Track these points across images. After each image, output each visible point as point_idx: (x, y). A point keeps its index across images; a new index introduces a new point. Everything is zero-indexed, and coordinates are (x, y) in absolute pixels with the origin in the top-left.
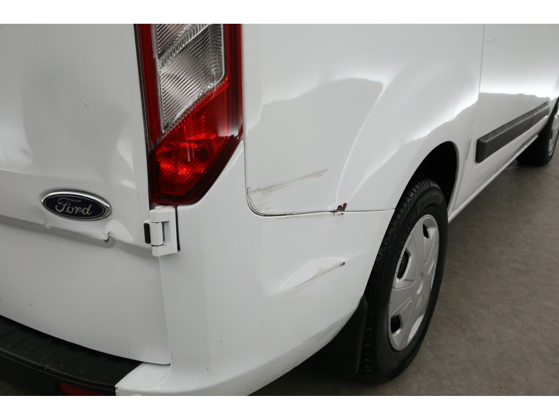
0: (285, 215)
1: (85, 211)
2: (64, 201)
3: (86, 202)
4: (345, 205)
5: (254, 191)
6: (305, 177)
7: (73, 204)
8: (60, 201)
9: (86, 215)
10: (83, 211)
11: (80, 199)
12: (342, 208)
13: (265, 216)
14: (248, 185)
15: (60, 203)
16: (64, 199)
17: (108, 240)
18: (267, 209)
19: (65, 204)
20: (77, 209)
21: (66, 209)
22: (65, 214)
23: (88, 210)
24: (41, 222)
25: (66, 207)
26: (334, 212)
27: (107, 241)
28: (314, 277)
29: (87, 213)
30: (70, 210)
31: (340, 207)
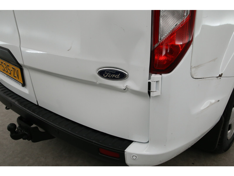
0: (201, 78)
1: (117, 76)
2: (108, 72)
3: (117, 73)
4: (222, 74)
5: (193, 68)
6: (210, 61)
7: (112, 74)
8: (106, 72)
9: (117, 78)
10: (116, 76)
11: (115, 71)
12: (220, 76)
13: (195, 79)
14: (192, 65)
15: (106, 73)
16: (108, 71)
17: (126, 89)
18: (196, 76)
19: (108, 74)
20: (113, 76)
21: (108, 75)
22: (107, 78)
23: (118, 76)
24: (95, 81)
25: (109, 74)
26: (217, 77)
27: (124, 89)
28: (208, 106)
29: (118, 77)
30: (110, 76)
31: (220, 75)
